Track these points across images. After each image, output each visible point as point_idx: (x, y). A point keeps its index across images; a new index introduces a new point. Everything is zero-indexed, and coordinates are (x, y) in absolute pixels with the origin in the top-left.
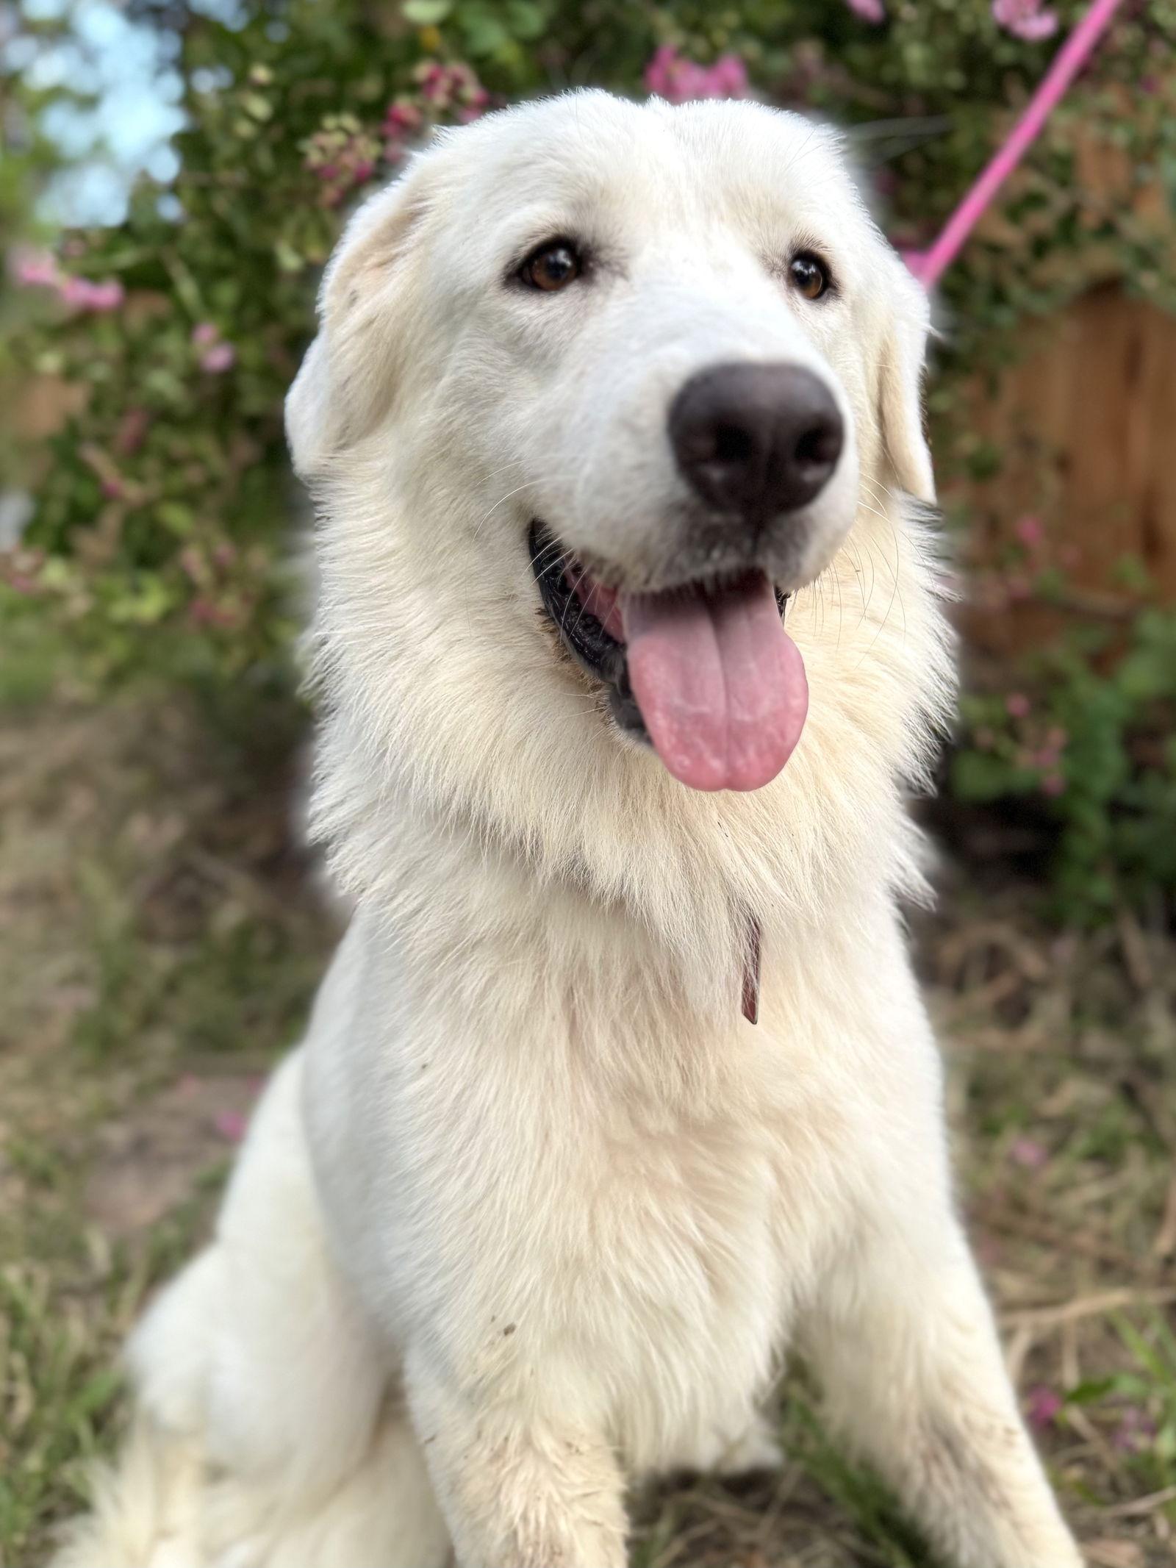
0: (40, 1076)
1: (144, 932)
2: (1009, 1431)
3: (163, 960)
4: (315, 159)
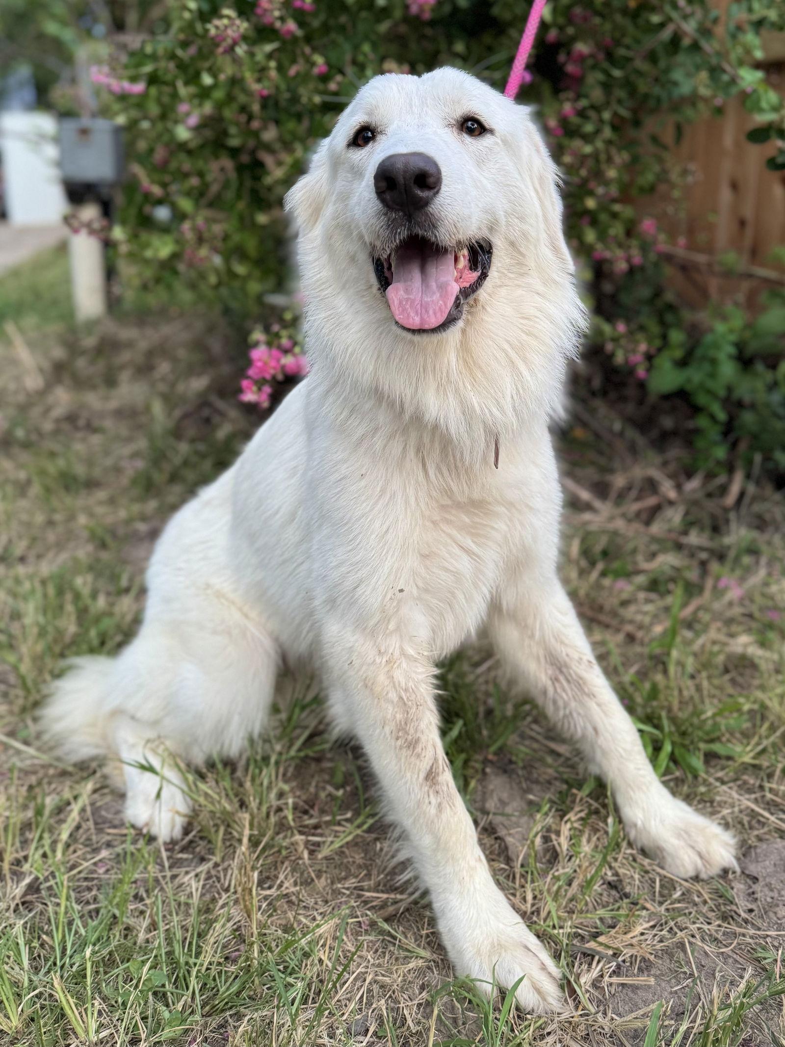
0: (112, 501)
1: (177, 433)
2: (590, 662)
3: (184, 448)
4: (213, 32)
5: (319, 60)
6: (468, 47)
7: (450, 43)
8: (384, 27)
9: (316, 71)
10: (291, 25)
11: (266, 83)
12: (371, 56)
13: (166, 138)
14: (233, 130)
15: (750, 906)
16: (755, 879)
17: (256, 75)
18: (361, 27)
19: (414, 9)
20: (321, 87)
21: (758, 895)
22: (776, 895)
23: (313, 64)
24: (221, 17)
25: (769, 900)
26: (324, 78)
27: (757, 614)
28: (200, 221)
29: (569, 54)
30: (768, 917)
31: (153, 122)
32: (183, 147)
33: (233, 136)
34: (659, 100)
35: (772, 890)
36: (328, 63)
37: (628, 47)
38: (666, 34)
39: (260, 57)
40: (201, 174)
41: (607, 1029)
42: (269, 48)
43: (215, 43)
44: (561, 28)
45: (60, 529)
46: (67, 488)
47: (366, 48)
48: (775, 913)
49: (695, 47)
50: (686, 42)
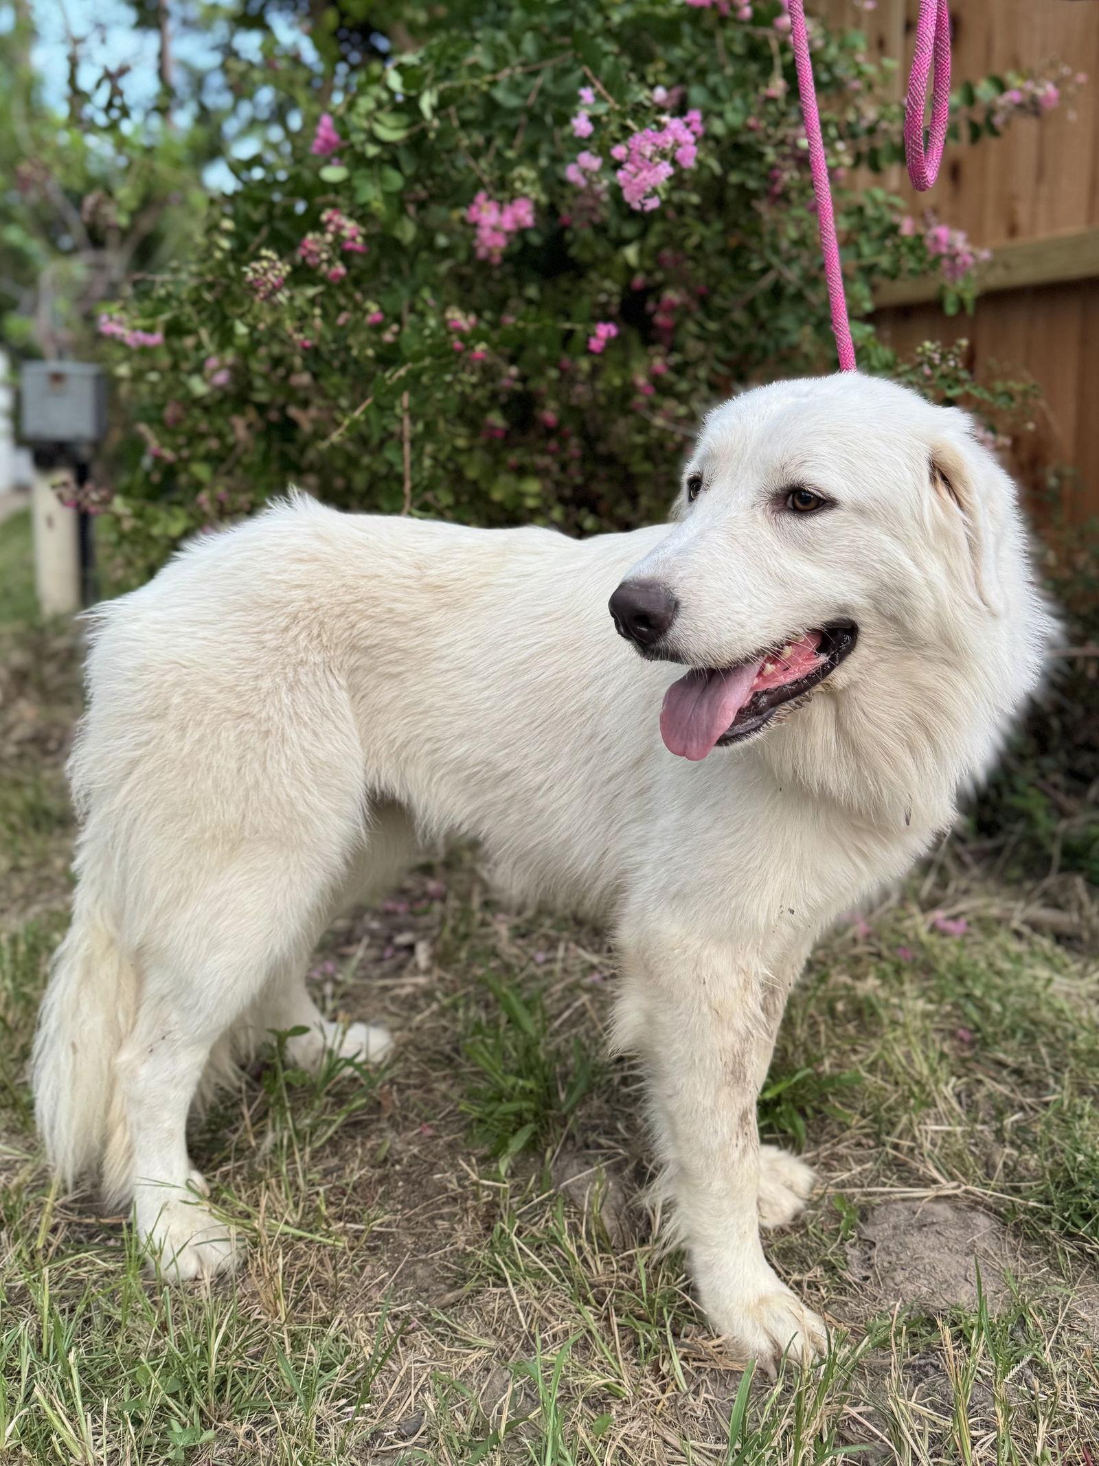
4: (251, 275)
5: (373, 307)
6: (542, 290)
7: (521, 287)
8: (444, 267)
9: (369, 319)
10: (340, 269)
11: (309, 333)
12: (431, 302)
13: (180, 393)
14: (259, 383)
15: (865, 1274)
16: (873, 1245)
17: (297, 324)
18: (420, 270)
19: (482, 253)
20: (374, 337)
21: (875, 1260)
22: (894, 1258)
23: (366, 312)
24: (259, 258)
25: (886, 1264)
26: (378, 328)
27: (886, 953)
28: (220, 490)
29: (658, 301)
30: (885, 1284)
31: (162, 372)
32: (197, 402)
33: (259, 390)
34: (765, 350)
35: (889, 1254)
36: (382, 310)
37: (724, 297)
38: (767, 281)
39: (299, 302)
40: (220, 436)
41: (699, 1413)
42: (311, 291)
43: (253, 288)
44: (649, 273)
45: (28, 877)
46: (37, 826)
47: (426, 293)
48: (893, 1279)
49: (799, 297)
50: (791, 290)
